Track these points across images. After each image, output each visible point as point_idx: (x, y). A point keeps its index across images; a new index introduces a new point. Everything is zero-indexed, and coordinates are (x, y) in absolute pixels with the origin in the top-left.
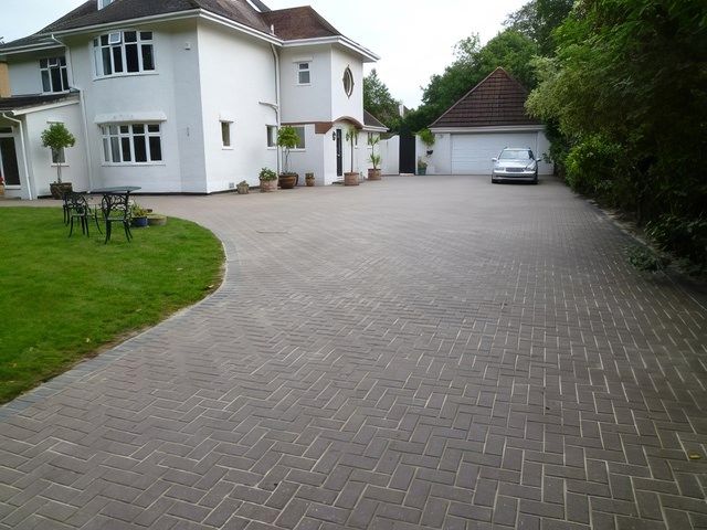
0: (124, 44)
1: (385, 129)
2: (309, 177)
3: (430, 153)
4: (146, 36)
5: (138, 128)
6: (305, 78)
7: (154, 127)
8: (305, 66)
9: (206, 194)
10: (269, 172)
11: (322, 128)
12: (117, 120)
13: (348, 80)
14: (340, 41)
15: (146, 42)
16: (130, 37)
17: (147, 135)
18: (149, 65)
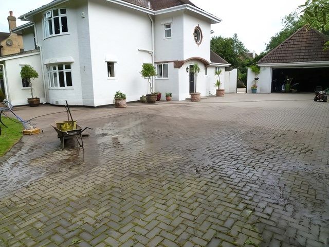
0: (53, 17)
1: (228, 65)
2: (169, 96)
3: (257, 79)
4: (63, 12)
5: (60, 66)
6: (168, 34)
7: (68, 66)
8: (168, 26)
9: (93, 107)
10: (121, 94)
11: (178, 64)
12: (51, 62)
13: (198, 33)
14: (187, 8)
15: (63, 15)
16: (56, 13)
17: (65, 71)
18: (65, 29)
